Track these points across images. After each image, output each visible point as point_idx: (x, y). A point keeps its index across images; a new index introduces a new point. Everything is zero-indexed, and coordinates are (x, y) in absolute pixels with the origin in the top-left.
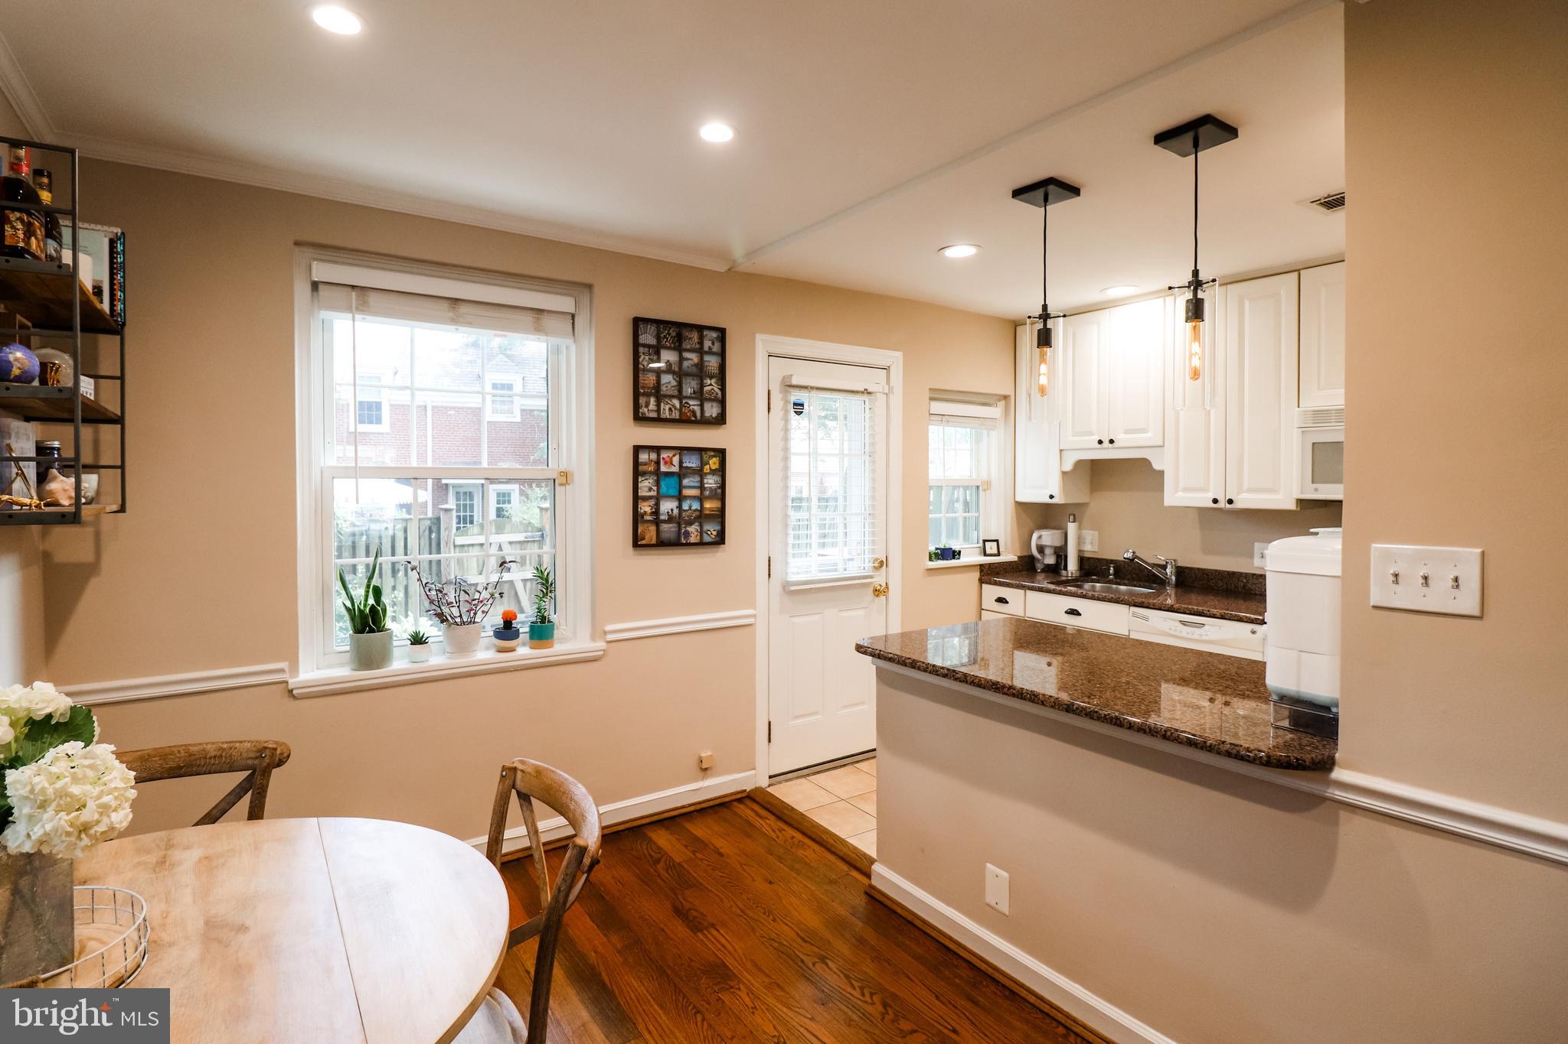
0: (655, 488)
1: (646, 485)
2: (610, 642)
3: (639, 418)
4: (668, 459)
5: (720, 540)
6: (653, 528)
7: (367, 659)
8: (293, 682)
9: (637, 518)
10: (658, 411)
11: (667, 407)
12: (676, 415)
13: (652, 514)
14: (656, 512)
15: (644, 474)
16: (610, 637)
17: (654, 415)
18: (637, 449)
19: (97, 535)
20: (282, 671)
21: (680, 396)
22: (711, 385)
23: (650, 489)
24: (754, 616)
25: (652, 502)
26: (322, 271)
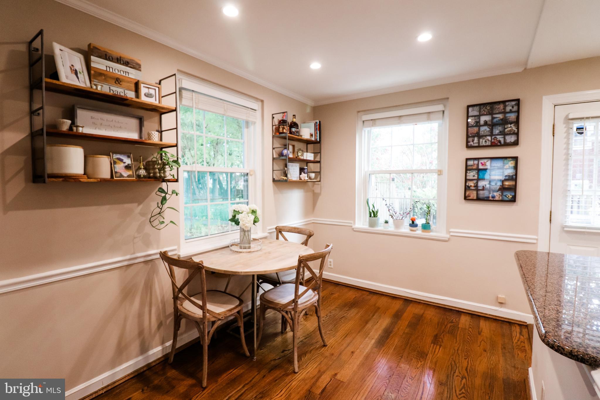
0: (476, 176)
1: (472, 175)
2: (452, 236)
3: (468, 147)
4: (484, 163)
5: (513, 200)
6: (475, 192)
7: (372, 224)
8: (353, 227)
9: (467, 188)
10: (479, 143)
11: (484, 141)
12: (489, 143)
13: (475, 186)
14: (476, 186)
15: (470, 170)
16: (452, 234)
17: (477, 145)
18: (467, 160)
19: (321, 187)
20: (351, 223)
21: (491, 135)
22: (511, 127)
23: (474, 176)
24: (537, 240)
25: (475, 182)
26: (365, 117)
